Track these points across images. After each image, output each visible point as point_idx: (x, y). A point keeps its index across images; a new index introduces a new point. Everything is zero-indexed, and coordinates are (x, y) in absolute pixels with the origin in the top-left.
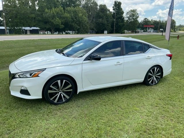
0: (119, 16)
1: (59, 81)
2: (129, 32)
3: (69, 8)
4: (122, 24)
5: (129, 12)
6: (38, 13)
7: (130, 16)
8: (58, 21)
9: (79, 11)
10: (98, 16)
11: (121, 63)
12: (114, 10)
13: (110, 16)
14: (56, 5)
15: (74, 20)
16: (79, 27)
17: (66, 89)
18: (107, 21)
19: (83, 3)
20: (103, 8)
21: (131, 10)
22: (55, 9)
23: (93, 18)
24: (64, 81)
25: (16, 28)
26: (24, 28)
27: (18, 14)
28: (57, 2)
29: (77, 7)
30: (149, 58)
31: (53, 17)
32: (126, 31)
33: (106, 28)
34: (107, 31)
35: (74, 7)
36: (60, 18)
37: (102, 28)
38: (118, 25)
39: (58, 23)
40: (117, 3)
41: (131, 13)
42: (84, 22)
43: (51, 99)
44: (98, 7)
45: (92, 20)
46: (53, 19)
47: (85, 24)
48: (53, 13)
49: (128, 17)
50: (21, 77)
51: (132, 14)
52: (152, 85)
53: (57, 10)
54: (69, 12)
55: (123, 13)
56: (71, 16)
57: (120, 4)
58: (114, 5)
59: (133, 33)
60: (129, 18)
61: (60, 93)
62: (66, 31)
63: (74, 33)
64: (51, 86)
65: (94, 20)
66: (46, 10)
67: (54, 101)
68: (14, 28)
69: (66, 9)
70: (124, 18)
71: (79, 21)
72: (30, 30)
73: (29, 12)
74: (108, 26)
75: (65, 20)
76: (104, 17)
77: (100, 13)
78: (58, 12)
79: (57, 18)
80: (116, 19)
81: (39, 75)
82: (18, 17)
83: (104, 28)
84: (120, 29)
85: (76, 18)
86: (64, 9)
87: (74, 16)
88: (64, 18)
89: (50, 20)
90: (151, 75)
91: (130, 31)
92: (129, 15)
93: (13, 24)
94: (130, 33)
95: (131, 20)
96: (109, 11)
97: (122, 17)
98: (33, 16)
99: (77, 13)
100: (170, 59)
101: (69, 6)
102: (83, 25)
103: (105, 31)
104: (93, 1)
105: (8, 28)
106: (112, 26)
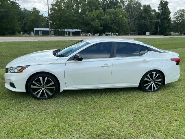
0: (164, 16)
1: (41, 78)
2: (176, 33)
3: (109, 10)
4: (168, 24)
5: (177, 12)
6: (80, 15)
7: (179, 16)
8: (97, 23)
9: (119, 13)
10: (141, 17)
11: (108, 65)
12: (159, 10)
13: (154, 17)
14: (97, 7)
15: (113, 22)
16: (118, 29)
17: (49, 86)
18: (151, 22)
19: (126, 4)
20: (147, 9)
21: (180, 10)
22: (95, 11)
23: (135, 19)
24: (46, 78)
25: (59, 30)
26: (66, 30)
27: (62, 17)
28: (98, 4)
29: (118, 8)
30: (145, 62)
31: (93, 19)
32: (172, 33)
33: (148, 29)
34: (149, 33)
35: (115, 8)
36: (100, 20)
37: (144, 30)
38: (164, 26)
39: (98, 25)
40: (163, 3)
41: (179, 13)
42: (124, 24)
43: (34, 94)
44: (142, 8)
45: (134, 22)
46: (92, 21)
47: (124, 26)
48: (94, 16)
49: (175, 18)
50: (12, 71)
51: (181, 14)
52: (150, 92)
53: (98, 12)
54: (109, 14)
55: (170, 13)
56: (110, 18)
57: (167, 3)
58: (160, 5)
59: (181, 35)
60: (177, 18)
61: (42, 89)
62: (106, 33)
63: (113, 35)
64: (34, 82)
65: (136, 21)
66: (87, 13)
67: (36, 96)
68: (58, 30)
69: (107, 10)
70: (170, 18)
71: (119, 23)
72: (73, 32)
73: (71, 15)
74: (151, 27)
75: (104, 22)
76: (147, 17)
77: (143, 13)
78: (98, 14)
79: (96, 20)
80: (161, 20)
81: (23, 71)
82: (62, 20)
83: (146, 29)
84: (165, 31)
85: (115, 20)
86: (105, 11)
87: (114, 17)
88: (104, 20)
89: (90, 22)
90: (148, 80)
91: (178, 33)
92: (177, 16)
93: (57, 26)
94: (177, 35)
95: (179, 21)
96: (155, 11)
97: (168, 17)
98: (75, 18)
99: (117, 14)
100: (177, 64)
101: (110, 7)
102: (123, 27)
103: (147, 32)
104: (137, 2)
105: (53, 30)
106: (156, 28)
